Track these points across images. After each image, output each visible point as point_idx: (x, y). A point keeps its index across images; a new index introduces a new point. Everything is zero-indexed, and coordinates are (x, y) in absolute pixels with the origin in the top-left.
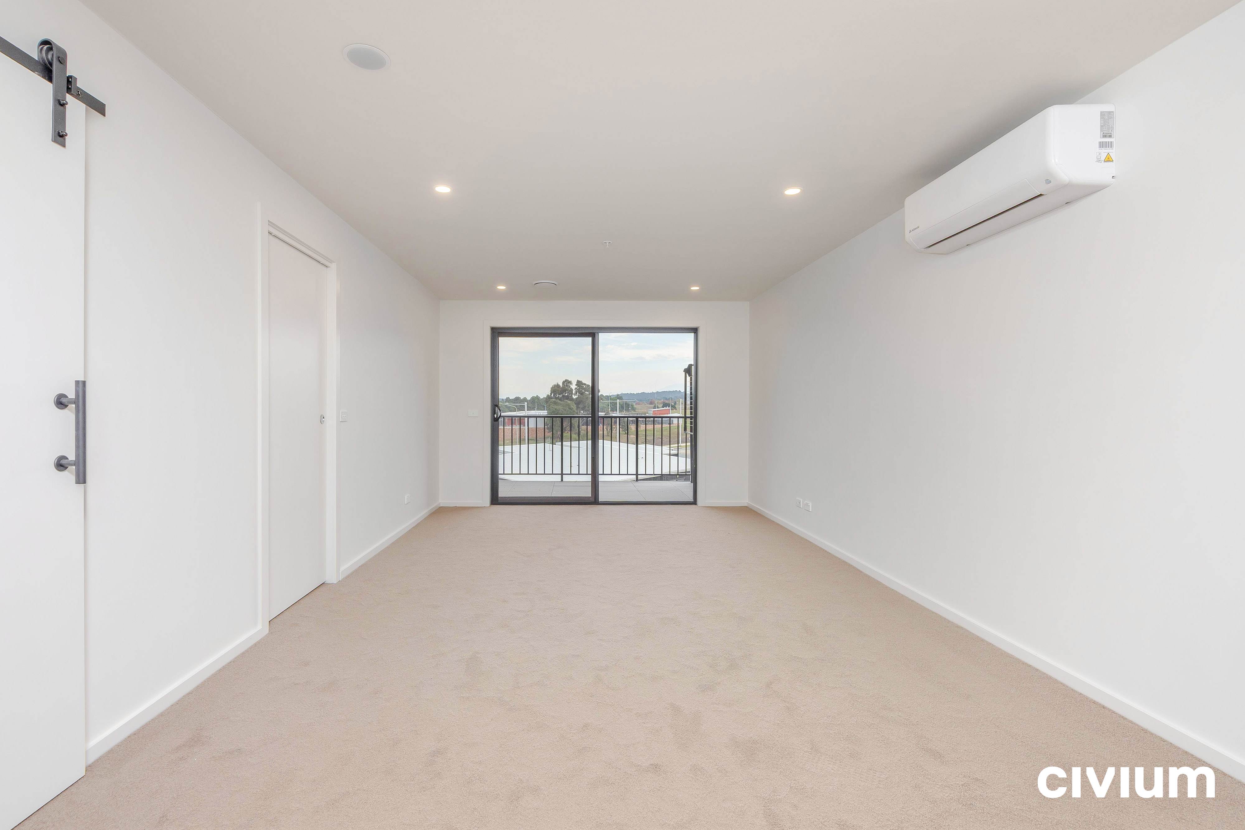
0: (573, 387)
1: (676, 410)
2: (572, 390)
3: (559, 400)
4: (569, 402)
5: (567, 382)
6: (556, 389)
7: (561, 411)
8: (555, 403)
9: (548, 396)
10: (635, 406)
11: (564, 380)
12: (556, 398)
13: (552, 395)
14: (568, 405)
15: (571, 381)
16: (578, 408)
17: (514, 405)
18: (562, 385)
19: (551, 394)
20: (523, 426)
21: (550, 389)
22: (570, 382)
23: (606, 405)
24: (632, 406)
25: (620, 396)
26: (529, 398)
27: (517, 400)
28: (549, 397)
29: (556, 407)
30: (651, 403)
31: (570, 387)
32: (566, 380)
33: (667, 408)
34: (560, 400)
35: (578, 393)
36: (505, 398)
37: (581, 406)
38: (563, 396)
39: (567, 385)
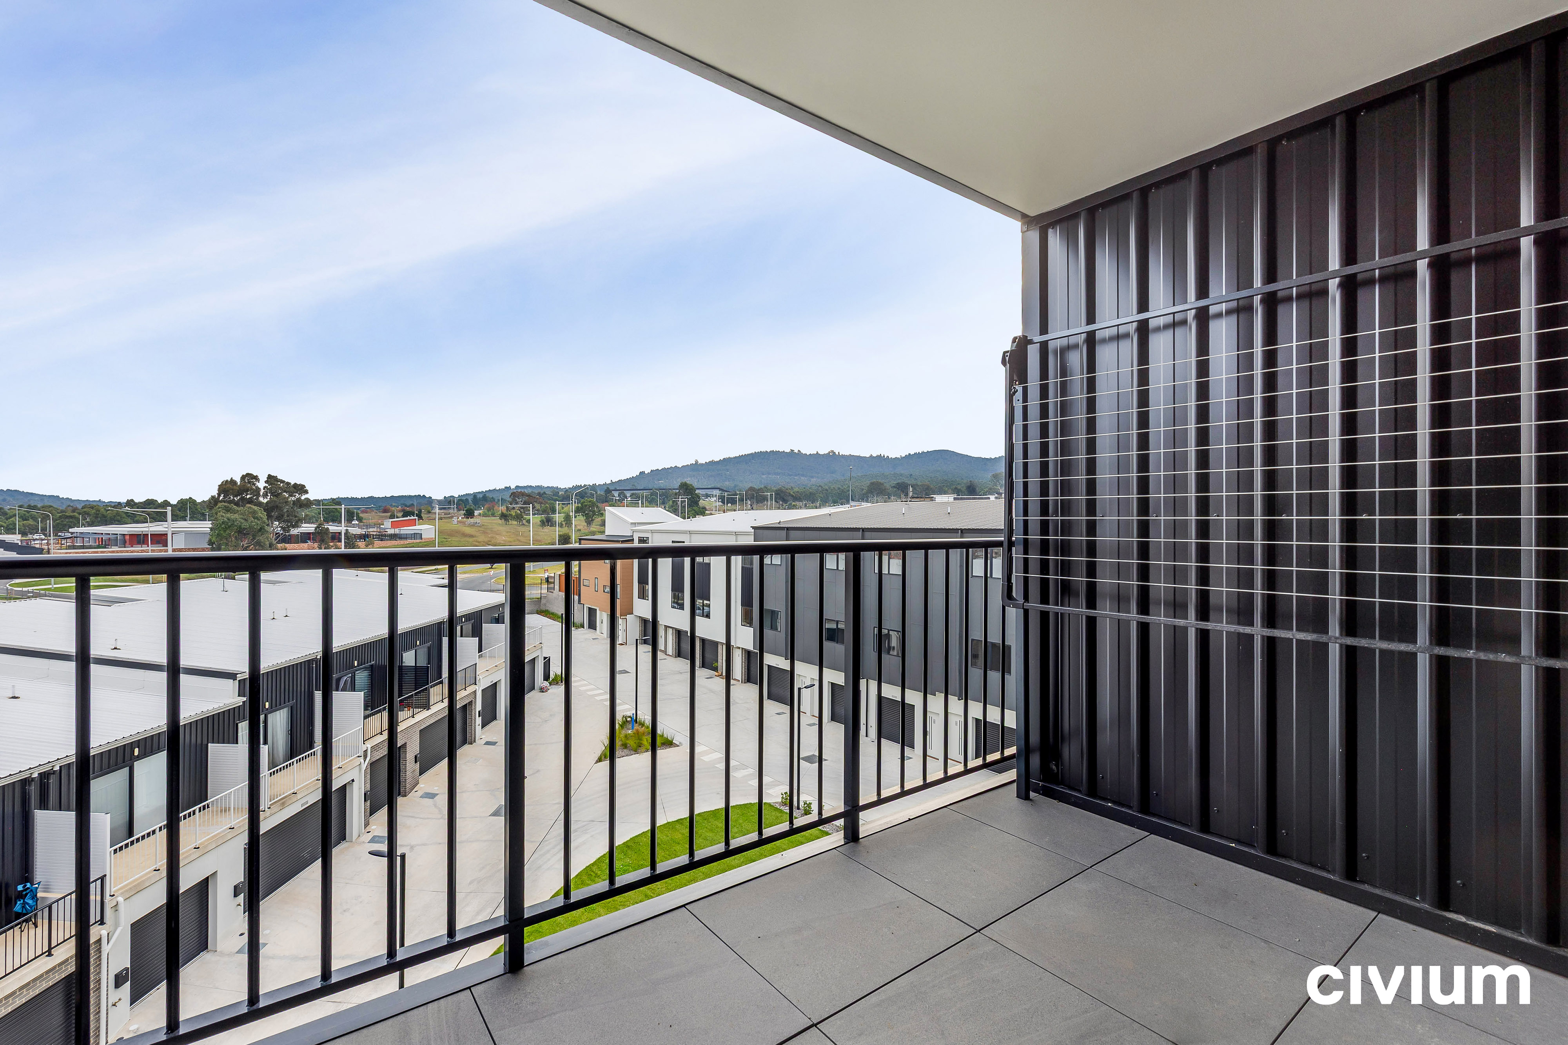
0: (261, 484)
1: (423, 520)
2: (258, 489)
3: (235, 505)
4: (256, 508)
5: (250, 478)
6: (227, 488)
7: (240, 521)
8: (228, 510)
9: (213, 497)
10: (361, 515)
11: (245, 474)
12: (230, 502)
13: (221, 498)
14: (254, 512)
15: (257, 476)
16: (269, 517)
17: (143, 512)
18: (241, 482)
19: (219, 495)
20: (163, 546)
21: (217, 487)
22: (256, 478)
23: (315, 513)
24: (357, 514)
25: (337, 500)
26: (174, 502)
27: (150, 503)
28: (214, 501)
29: (229, 515)
30: (385, 511)
31: (254, 484)
32: (248, 475)
33: (412, 518)
34: (237, 504)
35: (269, 495)
36: (125, 501)
37: (275, 514)
38: (243, 499)
39: (249, 482)
